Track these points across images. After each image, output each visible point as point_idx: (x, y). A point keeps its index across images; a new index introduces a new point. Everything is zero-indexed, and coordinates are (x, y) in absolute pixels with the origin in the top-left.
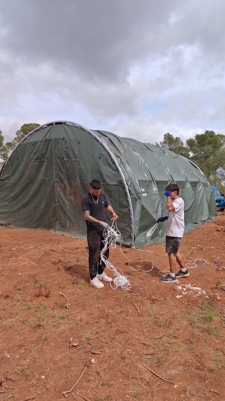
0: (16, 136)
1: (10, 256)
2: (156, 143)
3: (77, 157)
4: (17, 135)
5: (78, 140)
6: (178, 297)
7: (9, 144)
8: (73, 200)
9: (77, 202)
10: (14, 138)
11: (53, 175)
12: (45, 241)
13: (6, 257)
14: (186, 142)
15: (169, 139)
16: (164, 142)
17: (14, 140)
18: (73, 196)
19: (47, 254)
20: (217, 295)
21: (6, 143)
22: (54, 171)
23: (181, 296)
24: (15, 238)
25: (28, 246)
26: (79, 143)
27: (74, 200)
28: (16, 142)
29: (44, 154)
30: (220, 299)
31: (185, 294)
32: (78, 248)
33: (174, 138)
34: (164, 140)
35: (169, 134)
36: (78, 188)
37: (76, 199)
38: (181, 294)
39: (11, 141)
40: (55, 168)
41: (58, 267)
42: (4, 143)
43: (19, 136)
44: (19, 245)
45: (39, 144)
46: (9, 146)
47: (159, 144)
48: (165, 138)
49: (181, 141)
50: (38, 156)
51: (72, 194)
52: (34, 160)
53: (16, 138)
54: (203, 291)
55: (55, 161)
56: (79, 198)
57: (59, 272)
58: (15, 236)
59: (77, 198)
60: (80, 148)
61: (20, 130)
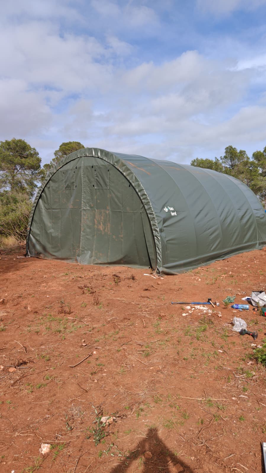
0: (54, 157)
1: (41, 282)
2: (216, 158)
3: (108, 185)
4: (56, 156)
5: (107, 168)
6: (184, 315)
7: (47, 166)
8: (101, 229)
9: (106, 231)
10: (52, 159)
11: (81, 203)
12: (76, 270)
13: (37, 283)
14: (252, 155)
15: (231, 153)
16: (225, 157)
17: (52, 161)
18: (102, 225)
19: (75, 281)
20: (219, 313)
21: (44, 165)
22: (82, 199)
23: (187, 314)
24: (48, 267)
25: (59, 274)
26: (108, 171)
27: (103, 229)
28: (54, 163)
29: (73, 182)
30: (221, 316)
31: (191, 312)
32: (107, 275)
33: (238, 151)
34: (225, 154)
35: (231, 147)
36: (108, 217)
37: (105, 228)
38: (188, 312)
39: (49, 163)
40: (84, 197)
41: (83, 291)
42: (42, 165)
43: (58, 157)
44: (51, 273)
45: (69, 172)
46: (47, 168)
47: (219, 159)
48: (226, 152)
49: (247, 155)
50: (68, 184)
51: (101, 223)
52: (65, 188)
53: (54, 159)
54: (209, 310)
55: (84, 189)
56: (109, 226)
57: (84, 295)
58: (48, 265)
59: (107, 227)
60: (110, 176)
61: (58, 149)
